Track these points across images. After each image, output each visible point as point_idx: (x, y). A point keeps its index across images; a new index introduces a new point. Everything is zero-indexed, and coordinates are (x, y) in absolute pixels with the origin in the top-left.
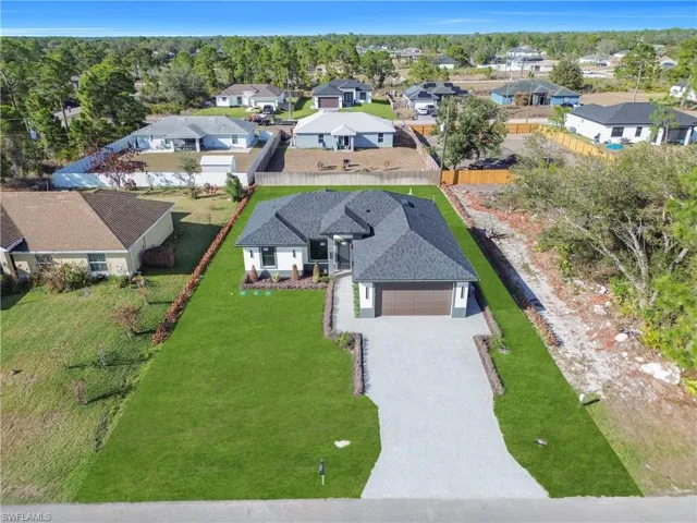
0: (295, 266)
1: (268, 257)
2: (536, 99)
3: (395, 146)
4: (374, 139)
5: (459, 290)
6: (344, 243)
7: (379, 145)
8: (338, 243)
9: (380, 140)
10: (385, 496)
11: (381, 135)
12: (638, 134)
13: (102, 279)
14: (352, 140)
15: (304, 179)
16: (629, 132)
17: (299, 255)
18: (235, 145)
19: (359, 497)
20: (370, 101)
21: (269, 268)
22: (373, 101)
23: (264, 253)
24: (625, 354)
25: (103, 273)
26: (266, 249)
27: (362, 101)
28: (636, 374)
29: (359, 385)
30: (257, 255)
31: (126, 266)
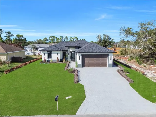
0: (58, 58)
1: (50, 56)
5: (110, 57)
6: (73, 52)
8: (71, 52)
10: (88, 114)
17: (59, 54)
19: (75, 114)
21: (50, 59)
23: (48, 54)
26: (49, 53)
29: (76, 79)
30: (46, 55)
31: (5, 58)
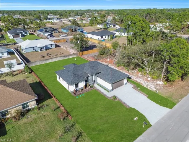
0: (84, 86)
2: (74, 30)
3: (56, 47)
4: (50, 46)
7: (51, 48)
9: (51, 46)
11: (51, 45)
12: (106, 37)
13: (29, 110)
14: (45, 48)
15: (43, 62)
16: (104, 37)
17: (84, 82)
18: (3, 55)
20: (28, 34)
21: (77, 88)
22: (29, 34)
23: (76, 85)
24: (152, 82)
25: (27, 108)
27: (26, 35)
28: (157, 84)
30: (74, 86)
31: (35, 103)
